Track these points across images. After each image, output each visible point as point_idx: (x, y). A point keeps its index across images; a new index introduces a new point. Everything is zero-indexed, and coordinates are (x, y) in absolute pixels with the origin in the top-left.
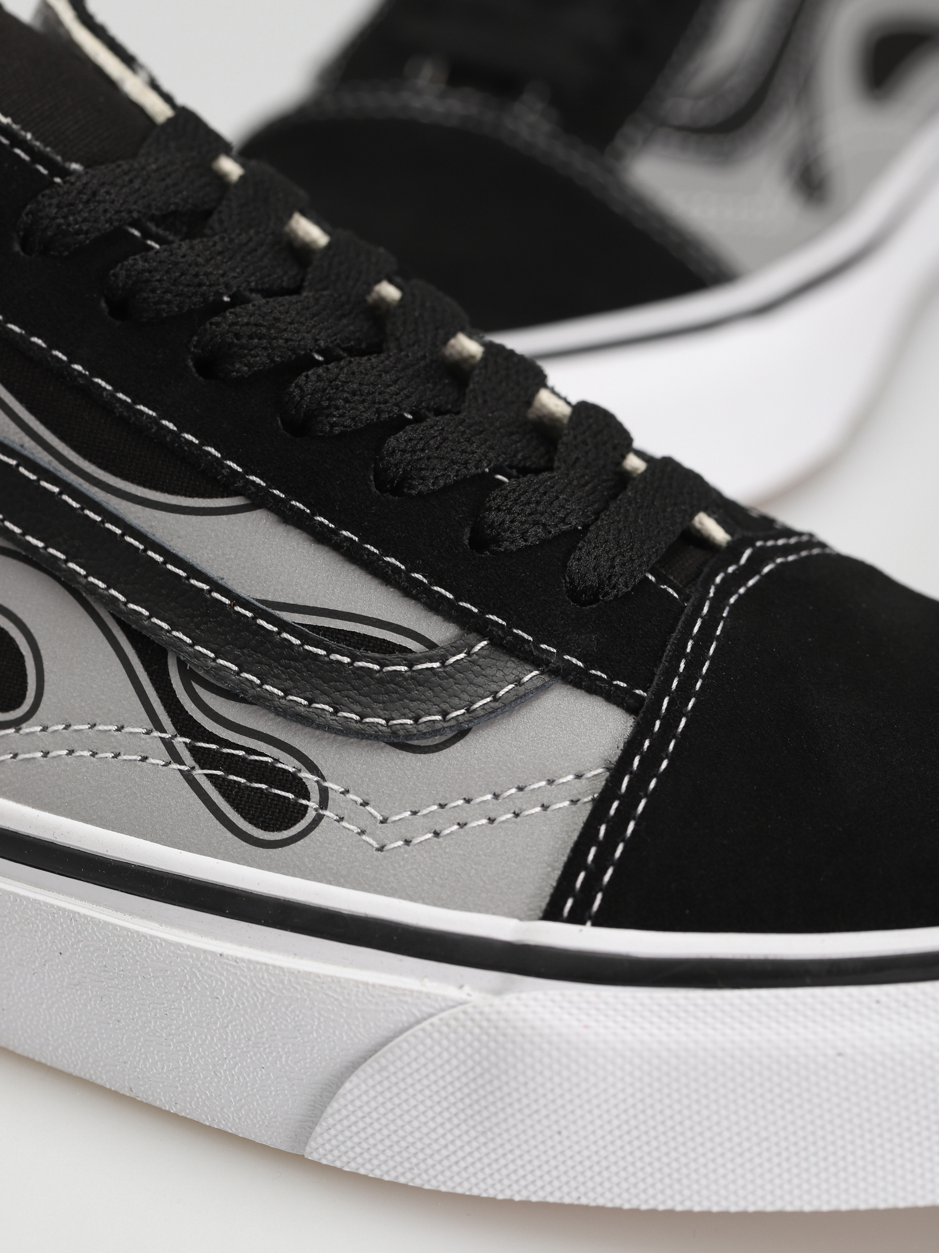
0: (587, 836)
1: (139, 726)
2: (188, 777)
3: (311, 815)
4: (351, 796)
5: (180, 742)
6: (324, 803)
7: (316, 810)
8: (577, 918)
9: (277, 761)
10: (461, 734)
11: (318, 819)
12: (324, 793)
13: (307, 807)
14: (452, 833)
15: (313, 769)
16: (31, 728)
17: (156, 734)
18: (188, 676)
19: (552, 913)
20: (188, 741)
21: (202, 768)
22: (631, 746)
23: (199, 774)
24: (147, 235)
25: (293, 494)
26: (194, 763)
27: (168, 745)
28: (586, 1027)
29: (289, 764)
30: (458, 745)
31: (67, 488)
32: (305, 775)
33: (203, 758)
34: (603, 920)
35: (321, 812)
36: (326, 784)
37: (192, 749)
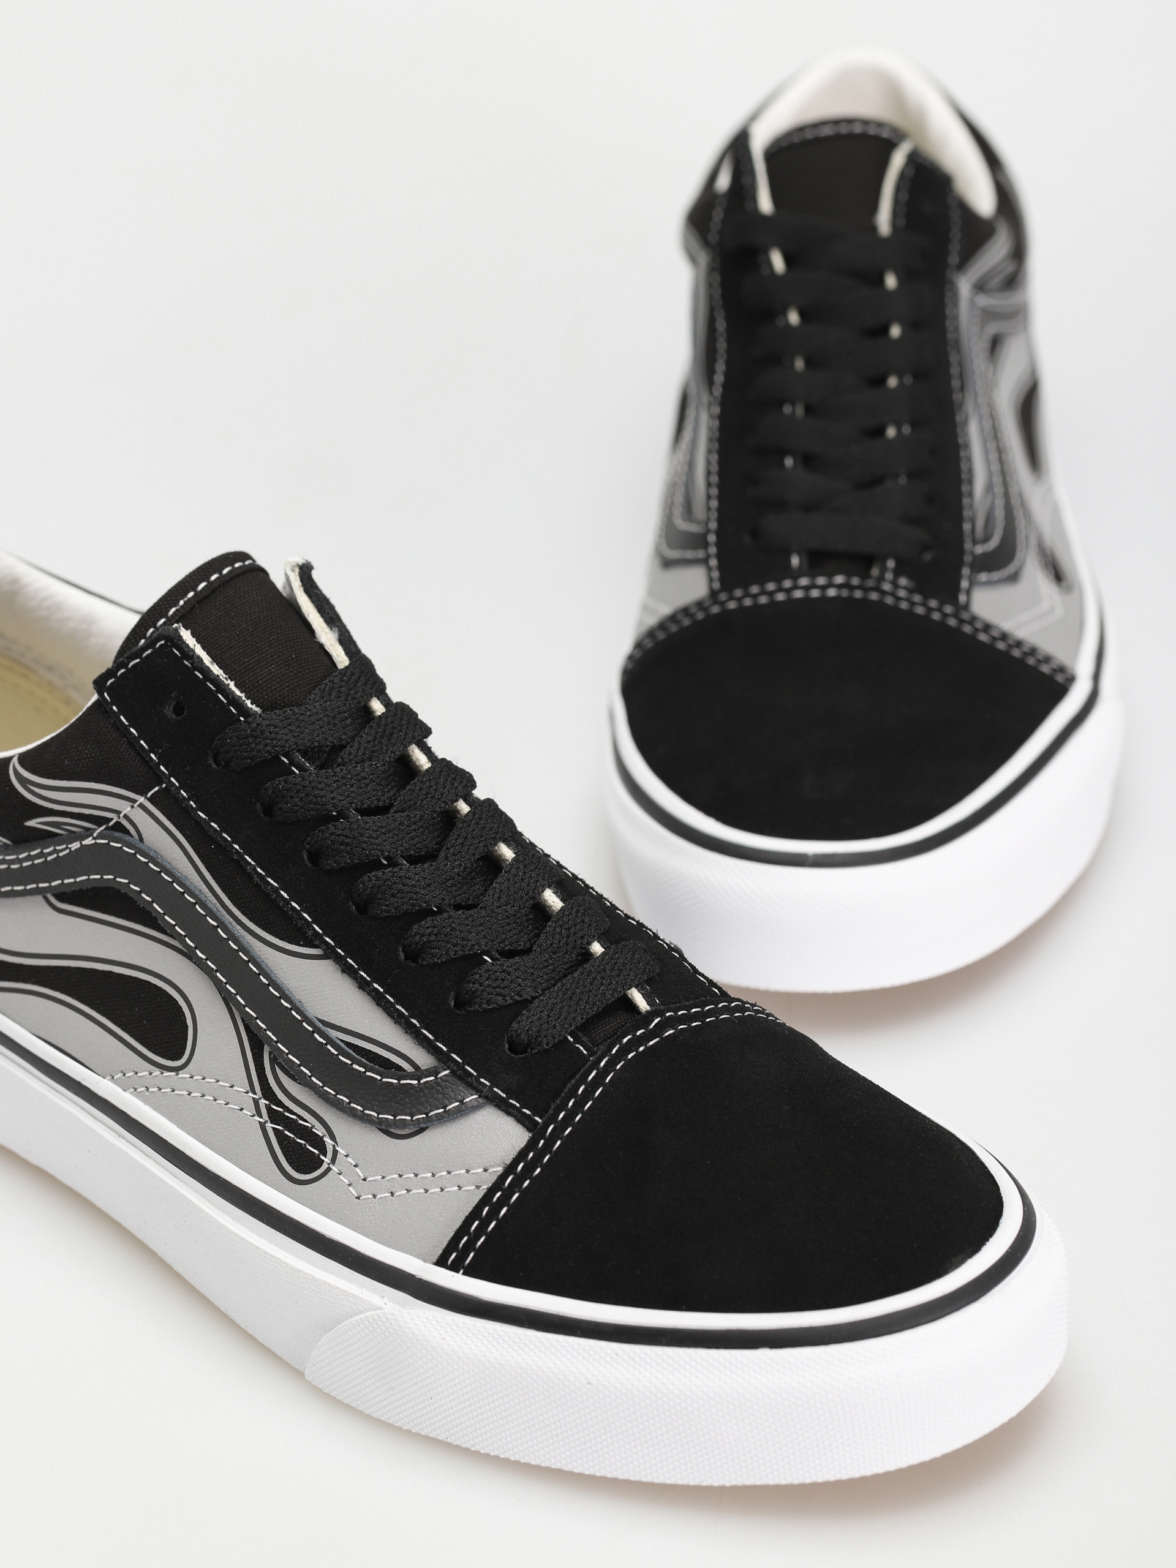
0: (475, 1213)
1: (242, 1087)
2: (263, 1126)
3: (325, 1166)
4: (349, 1159)
5: (263, 1102)
6: (333, 1160)
7: (329, 1164)
8: (454, 1267)
9: (313, 1126)
10: (421, 1130)
11: (329, 1170)
12: (335, 1152)
13: (323, 1161)
14: (401, 1195)
15: (333, 1137)
16: (184, 1074)
17: (251, 1094)
18: (273, 1061)
19: (441, 1262)
20: (267, 1102)
21: (272, 1123)
22: (521, 1155)
23: (269, 1126)
24: (292, 763)
25: (349, 954)
26: (267, 1119)
27: (256, 1102)
28: (443, 1339)
29: (319, 1131)
30: (418, 1137)
31: (222, 925)
32: (327, 1140)
33: (274, 1117)
34: (471, 1272)
35: (331, 1166)
36: (337, 1148)
37: (268, 1108)
